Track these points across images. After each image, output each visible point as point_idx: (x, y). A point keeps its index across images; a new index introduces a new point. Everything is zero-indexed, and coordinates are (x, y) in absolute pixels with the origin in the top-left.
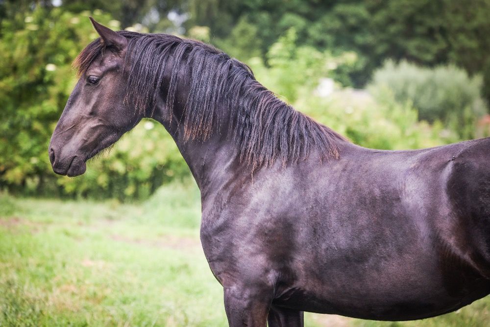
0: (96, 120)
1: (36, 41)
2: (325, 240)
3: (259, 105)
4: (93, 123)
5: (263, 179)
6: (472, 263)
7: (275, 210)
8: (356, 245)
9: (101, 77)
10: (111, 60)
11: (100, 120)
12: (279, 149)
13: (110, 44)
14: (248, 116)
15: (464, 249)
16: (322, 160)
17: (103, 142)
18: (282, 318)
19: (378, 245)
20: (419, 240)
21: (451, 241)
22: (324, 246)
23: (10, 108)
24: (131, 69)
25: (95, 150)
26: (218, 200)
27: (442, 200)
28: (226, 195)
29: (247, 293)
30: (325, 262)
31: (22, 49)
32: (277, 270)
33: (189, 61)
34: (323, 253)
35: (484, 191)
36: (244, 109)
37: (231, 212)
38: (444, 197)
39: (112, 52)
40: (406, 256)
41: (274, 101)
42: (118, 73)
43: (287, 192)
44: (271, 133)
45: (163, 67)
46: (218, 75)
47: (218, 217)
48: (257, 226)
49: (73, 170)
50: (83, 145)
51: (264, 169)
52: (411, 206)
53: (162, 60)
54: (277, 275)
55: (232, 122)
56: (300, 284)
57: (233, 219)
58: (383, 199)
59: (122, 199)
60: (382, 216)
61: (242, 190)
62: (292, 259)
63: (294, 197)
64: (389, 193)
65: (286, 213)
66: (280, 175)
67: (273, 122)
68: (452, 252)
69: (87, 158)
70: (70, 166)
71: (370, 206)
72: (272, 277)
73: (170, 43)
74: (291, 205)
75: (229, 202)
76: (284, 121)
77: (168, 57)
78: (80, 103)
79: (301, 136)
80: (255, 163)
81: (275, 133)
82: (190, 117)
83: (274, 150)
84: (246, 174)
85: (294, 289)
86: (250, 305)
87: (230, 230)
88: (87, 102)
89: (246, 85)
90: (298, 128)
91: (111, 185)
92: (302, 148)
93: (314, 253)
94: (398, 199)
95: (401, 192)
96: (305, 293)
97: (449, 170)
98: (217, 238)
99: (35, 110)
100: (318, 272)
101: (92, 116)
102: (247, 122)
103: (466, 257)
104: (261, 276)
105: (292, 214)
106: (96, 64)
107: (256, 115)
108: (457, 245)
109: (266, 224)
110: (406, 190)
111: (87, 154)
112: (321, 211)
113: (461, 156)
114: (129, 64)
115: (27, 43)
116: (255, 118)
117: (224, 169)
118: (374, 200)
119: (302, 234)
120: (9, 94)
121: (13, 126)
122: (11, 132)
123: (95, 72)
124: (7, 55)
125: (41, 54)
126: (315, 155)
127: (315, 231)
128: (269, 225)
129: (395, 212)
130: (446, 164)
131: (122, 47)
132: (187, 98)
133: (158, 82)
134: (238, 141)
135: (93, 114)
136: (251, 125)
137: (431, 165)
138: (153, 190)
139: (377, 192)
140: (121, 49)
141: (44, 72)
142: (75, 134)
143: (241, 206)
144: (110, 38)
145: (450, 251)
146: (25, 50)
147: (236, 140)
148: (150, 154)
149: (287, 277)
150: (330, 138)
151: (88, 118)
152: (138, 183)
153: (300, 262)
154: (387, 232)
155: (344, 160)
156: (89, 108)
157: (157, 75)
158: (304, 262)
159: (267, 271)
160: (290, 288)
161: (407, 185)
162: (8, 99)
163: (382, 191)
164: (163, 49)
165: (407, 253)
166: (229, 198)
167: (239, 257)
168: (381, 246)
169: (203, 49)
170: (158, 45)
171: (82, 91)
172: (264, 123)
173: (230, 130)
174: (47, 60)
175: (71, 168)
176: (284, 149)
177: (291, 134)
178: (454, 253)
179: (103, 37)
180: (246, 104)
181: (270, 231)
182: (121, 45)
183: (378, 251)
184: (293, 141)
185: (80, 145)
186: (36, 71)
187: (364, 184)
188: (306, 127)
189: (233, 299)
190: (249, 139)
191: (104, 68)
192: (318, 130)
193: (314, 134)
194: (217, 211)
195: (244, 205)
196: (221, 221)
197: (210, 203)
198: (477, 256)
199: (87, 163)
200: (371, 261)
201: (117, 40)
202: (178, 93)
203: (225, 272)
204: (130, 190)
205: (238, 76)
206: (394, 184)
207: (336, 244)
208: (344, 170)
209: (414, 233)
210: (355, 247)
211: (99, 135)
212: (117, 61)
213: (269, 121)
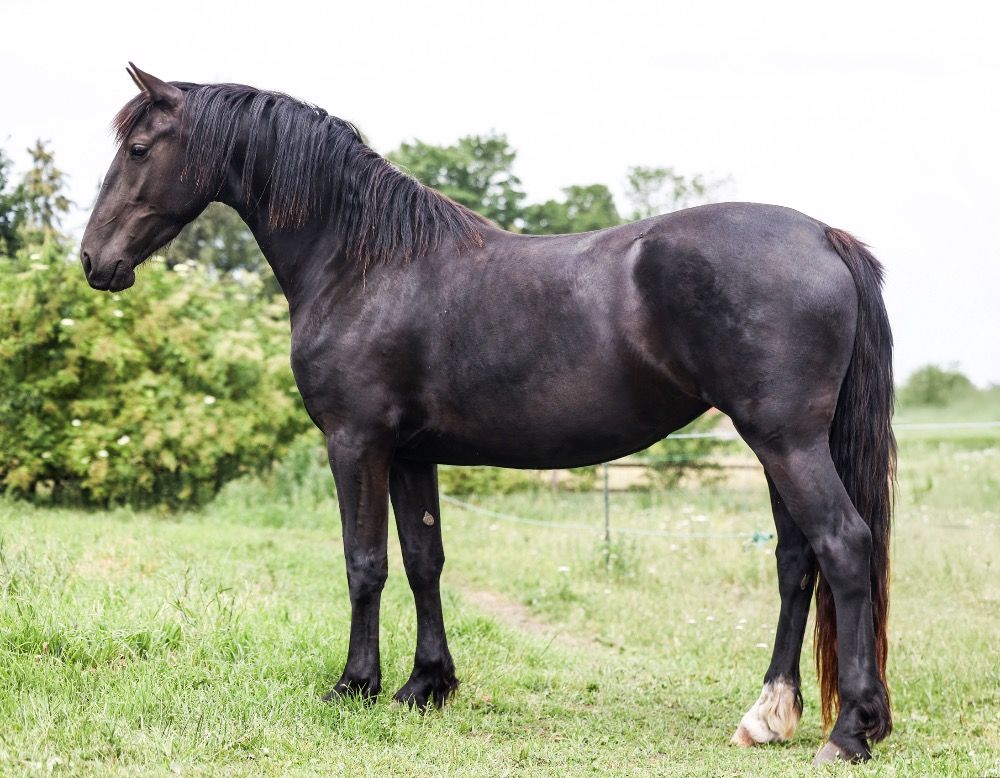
0: (147, 208)
1: (45, 287)
2: (467, 356)
3: (373, 177)
4: (141, 214)
5: (377, 279)
6: (669, 374)
7: (395, 320)
8: (511, 358)
9: (150, 145)
10: (163, 121)
11: (152, 208)
12: (401, 239)
13: (159, 99)
14: (357, 194)
15: (659, 356)
16: (460, 249)
17: (159, 238)
18: (407, 479)
19: (542, 357)
20: (598, 346)
21: (641, 346)
22: (465, 364)
23: (10, 382)
24: (191, 132)
25: (147, 251)
26: (314, 310)
27: (628, 291)
28: (326, 304)
29: (360, 439)
30: (467, 387)
31: (27, 295)
32: (401, 406)
33: (271, 118)
34: (464, 374)
35: (685, 275)
36: (350, 184)
37: (333, 326)
38: (631, 287)
39: (163, 110)
40: (581, 369)
41: (391, 174)
42: (174, 139)
43: (412, 294)
44: (389, 216)
45: (236, 126)
46: (314, 136)
47: (317, 333)
48: (371, 344)
49: (118, 281)
50: (129, 244)
51: (380, 265)
52: (586, 301)
53: (235, 117)
54: (400, 411)
55: (334, 202)
56: (433, 422)
57: (337, 336)
58: (548, 294)
59: (174, 507)
60: (547, 315)
61: (349, 295)
62: (420, 389)
63: (423, 301)
64: (554, 285)
65: (411, 324)
66: (401, 273)
67: (392, 202)
68: (644, 360)
69: (136, 264)
70: (113, 276)
71: (529, 304)
72: (393, 416)
73: (242, 96)
74: (418, 312)
75: (330, 313)
76: (406, 199)
77: (242, 114)
78: (122, 187)
79: (430, 220)
80: (368, 259)
81: (394, 217)
82: (277, 197)
83: (394, 241)
84: (353, 273)
85: (424, 431)
86: (365, 455)
87: (333, 352)
88: (132, 184)
89: (353, 150)
90: (426, 210)
91: (157, 487)
92: (431, 236)
93: (452, 376)
94: (568, 293)
95: (571, 283)
96: (439, 436)
97: (636, 250)
98: (316, 363)
99: (47, 384)
100: (457, 403)
101: (140, 203)
102: (356, 203)
103: (662, 367)
104: (378, 414)
105: (419, 324)
106: (140, 128)
107: (368, 193)
108: (650, 351)
109: (383, 340)
110: (578, 279)
111: (136, 257)
112: (460, 316)
113: (651, 232)
114: (187, 127)
115: (34, 288)
116: (367, 196)
117: (324, 266)
118: (534, 295)
119: (435, 351)
120: (9, 362)
121: (14, 407)
122: (13, 416)
123: (141, 139)
124: (5, 307)
125: (52, 305)
126: (449, 242)
127: (452, 345)
128: (386, 341)
129: (565, 310)
130: (631, 243)
131: (176, 103)
132: (271, 169)
133: (230, 148)
134: (344, 228)
135: (141, 199)
136: (361, 207)
137: (610, 246)
138: (217, 488)
139: (538, 284)
140: (176, 106)
141: (57, 330)
142: (117, 229)
143: (348, 317)
144: (159, 91)
145: (641, 358)
146: (32, 297)
147: (341, 227)
148: (212, 439)
149: (414, 414)
150: (468, 221)
151: (135, 206)
152: (196, 482)
153: (431, 393)
154: (554, 338)
155: (491, 248)
156: (135, 192)
157: (229, 138)
158: (437, 391)
159: (386, 408)
160: (418, 431)
161: (579, 274)
162: (7, 369)
163: (545, 283)
164: (234, 103)
165: (583, 364)
166: (331, 307)
167: (348, 389)
168: (545, 357)
169: (288, 103)
170: (227, 97)
171: (124, 168)
172: (379, 202)
173: (332, 214)
174: (62, 312)
175: (115, 279)
176: (407, 239)
177: (417, 215)
178: (646, 362)
179: (150, 89)
180: (353, 178)
181: (390, 350)
182: (175, 99)
183: (542, 366)
184: (419, 225)
185: (125, 245)
186: (48, 328)
187: (519, 276)
188: (437, 208)
189: (341, 448)
190: (358, 226)
191: (153, 133)
192: (453, 212)
193: (448, 216)
194: (315, 326)
195: (351, 315)
196: (321, 338)
197: (304, 317)
198: (678, 366)
199: (135, 270)
200: (533, 379)
201: (169, 93)
202: (258, 162)
203: (327, 411)
204: (184, 494)
205: (342, 139)
206: (560, 272)
207: (482, 360)
208: (491, 260)
209: (591, 336)
210: (510, 360)
211: (152, 229)
212: (170, 122)
213: (386, 200)
